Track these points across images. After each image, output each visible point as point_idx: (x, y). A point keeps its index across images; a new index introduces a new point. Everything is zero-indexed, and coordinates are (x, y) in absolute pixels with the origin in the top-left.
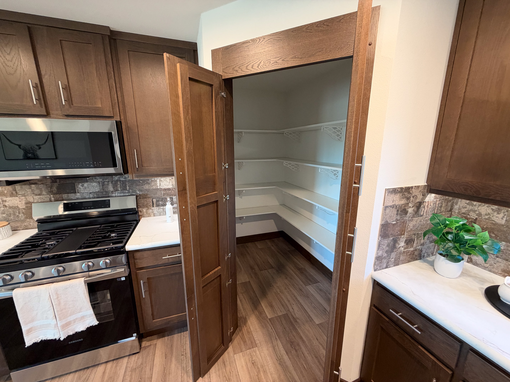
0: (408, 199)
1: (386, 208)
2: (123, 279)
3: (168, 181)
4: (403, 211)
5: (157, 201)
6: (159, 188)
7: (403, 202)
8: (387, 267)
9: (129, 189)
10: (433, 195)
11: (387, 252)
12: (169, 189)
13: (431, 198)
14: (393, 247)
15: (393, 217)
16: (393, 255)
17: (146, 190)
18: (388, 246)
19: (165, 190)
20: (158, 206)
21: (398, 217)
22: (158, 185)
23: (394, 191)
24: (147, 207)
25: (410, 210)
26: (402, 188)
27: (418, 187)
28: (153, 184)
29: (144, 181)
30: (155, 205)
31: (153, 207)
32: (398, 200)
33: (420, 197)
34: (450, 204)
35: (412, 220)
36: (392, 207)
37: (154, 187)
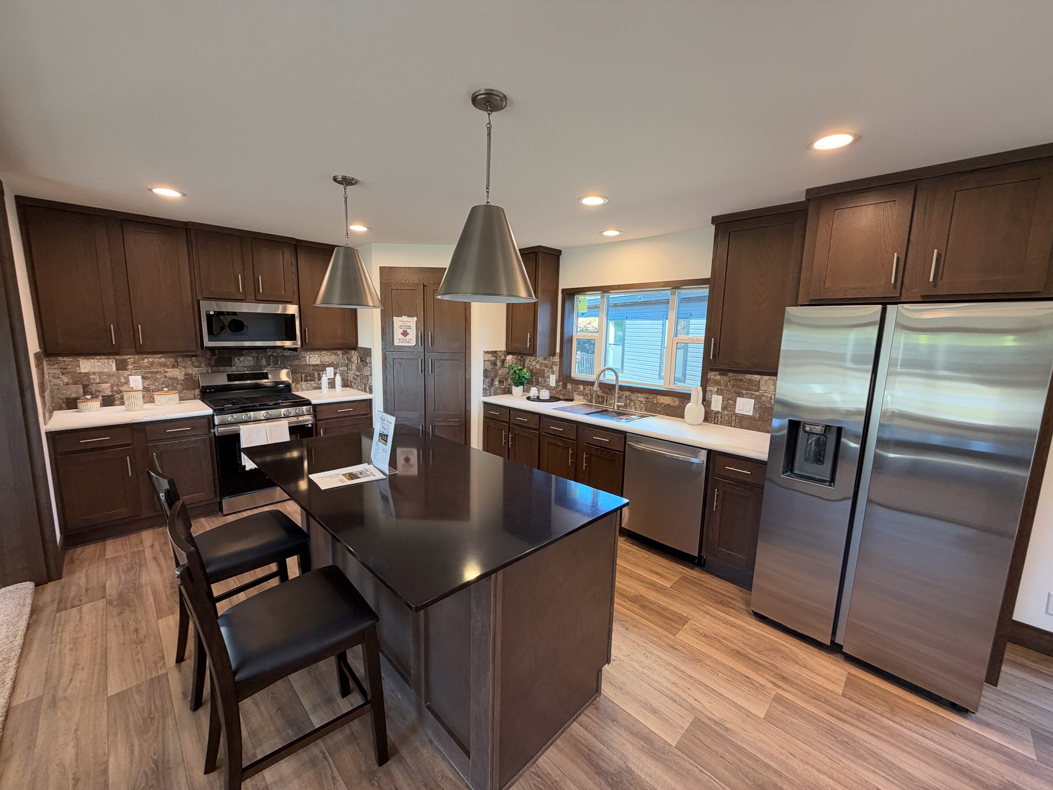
0: (496, 357)
1: (484, 361)
2: (310, 426)
3: (317, 357)
4: (495, 364)
5: (306, 376)
6: (308, 363)
7: (494, 358)
8: (490, 396)
9: (281, 364)
10: (511, 356)
11: (488, 386)
12: (317, 365)
13: (509, 357)
14: (492, 384)
15: (489, 367)
16: (492, 389)
17: (297, 365)
18: (489, 383)
19: (314, 365)
20: (306, 381)
21: (492, 367)
22: (307, 361)
23: (488, 352)
24: (296, 382)
25: (499, 364)
26: (492, 351)
27: (501, 351)
28: (302, 359)
29: (294, 356)
30: (303, 380)
31: (302, 382)
32: (490, 357)
33: (503, 357)
34: (522, 362)
35: (500, 369)
36: (488, 360)
37: (304, 363)
